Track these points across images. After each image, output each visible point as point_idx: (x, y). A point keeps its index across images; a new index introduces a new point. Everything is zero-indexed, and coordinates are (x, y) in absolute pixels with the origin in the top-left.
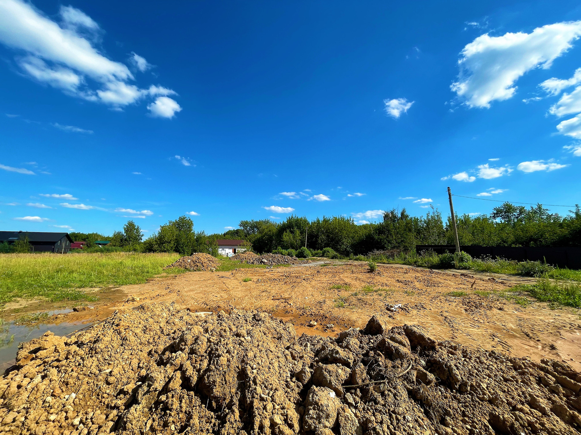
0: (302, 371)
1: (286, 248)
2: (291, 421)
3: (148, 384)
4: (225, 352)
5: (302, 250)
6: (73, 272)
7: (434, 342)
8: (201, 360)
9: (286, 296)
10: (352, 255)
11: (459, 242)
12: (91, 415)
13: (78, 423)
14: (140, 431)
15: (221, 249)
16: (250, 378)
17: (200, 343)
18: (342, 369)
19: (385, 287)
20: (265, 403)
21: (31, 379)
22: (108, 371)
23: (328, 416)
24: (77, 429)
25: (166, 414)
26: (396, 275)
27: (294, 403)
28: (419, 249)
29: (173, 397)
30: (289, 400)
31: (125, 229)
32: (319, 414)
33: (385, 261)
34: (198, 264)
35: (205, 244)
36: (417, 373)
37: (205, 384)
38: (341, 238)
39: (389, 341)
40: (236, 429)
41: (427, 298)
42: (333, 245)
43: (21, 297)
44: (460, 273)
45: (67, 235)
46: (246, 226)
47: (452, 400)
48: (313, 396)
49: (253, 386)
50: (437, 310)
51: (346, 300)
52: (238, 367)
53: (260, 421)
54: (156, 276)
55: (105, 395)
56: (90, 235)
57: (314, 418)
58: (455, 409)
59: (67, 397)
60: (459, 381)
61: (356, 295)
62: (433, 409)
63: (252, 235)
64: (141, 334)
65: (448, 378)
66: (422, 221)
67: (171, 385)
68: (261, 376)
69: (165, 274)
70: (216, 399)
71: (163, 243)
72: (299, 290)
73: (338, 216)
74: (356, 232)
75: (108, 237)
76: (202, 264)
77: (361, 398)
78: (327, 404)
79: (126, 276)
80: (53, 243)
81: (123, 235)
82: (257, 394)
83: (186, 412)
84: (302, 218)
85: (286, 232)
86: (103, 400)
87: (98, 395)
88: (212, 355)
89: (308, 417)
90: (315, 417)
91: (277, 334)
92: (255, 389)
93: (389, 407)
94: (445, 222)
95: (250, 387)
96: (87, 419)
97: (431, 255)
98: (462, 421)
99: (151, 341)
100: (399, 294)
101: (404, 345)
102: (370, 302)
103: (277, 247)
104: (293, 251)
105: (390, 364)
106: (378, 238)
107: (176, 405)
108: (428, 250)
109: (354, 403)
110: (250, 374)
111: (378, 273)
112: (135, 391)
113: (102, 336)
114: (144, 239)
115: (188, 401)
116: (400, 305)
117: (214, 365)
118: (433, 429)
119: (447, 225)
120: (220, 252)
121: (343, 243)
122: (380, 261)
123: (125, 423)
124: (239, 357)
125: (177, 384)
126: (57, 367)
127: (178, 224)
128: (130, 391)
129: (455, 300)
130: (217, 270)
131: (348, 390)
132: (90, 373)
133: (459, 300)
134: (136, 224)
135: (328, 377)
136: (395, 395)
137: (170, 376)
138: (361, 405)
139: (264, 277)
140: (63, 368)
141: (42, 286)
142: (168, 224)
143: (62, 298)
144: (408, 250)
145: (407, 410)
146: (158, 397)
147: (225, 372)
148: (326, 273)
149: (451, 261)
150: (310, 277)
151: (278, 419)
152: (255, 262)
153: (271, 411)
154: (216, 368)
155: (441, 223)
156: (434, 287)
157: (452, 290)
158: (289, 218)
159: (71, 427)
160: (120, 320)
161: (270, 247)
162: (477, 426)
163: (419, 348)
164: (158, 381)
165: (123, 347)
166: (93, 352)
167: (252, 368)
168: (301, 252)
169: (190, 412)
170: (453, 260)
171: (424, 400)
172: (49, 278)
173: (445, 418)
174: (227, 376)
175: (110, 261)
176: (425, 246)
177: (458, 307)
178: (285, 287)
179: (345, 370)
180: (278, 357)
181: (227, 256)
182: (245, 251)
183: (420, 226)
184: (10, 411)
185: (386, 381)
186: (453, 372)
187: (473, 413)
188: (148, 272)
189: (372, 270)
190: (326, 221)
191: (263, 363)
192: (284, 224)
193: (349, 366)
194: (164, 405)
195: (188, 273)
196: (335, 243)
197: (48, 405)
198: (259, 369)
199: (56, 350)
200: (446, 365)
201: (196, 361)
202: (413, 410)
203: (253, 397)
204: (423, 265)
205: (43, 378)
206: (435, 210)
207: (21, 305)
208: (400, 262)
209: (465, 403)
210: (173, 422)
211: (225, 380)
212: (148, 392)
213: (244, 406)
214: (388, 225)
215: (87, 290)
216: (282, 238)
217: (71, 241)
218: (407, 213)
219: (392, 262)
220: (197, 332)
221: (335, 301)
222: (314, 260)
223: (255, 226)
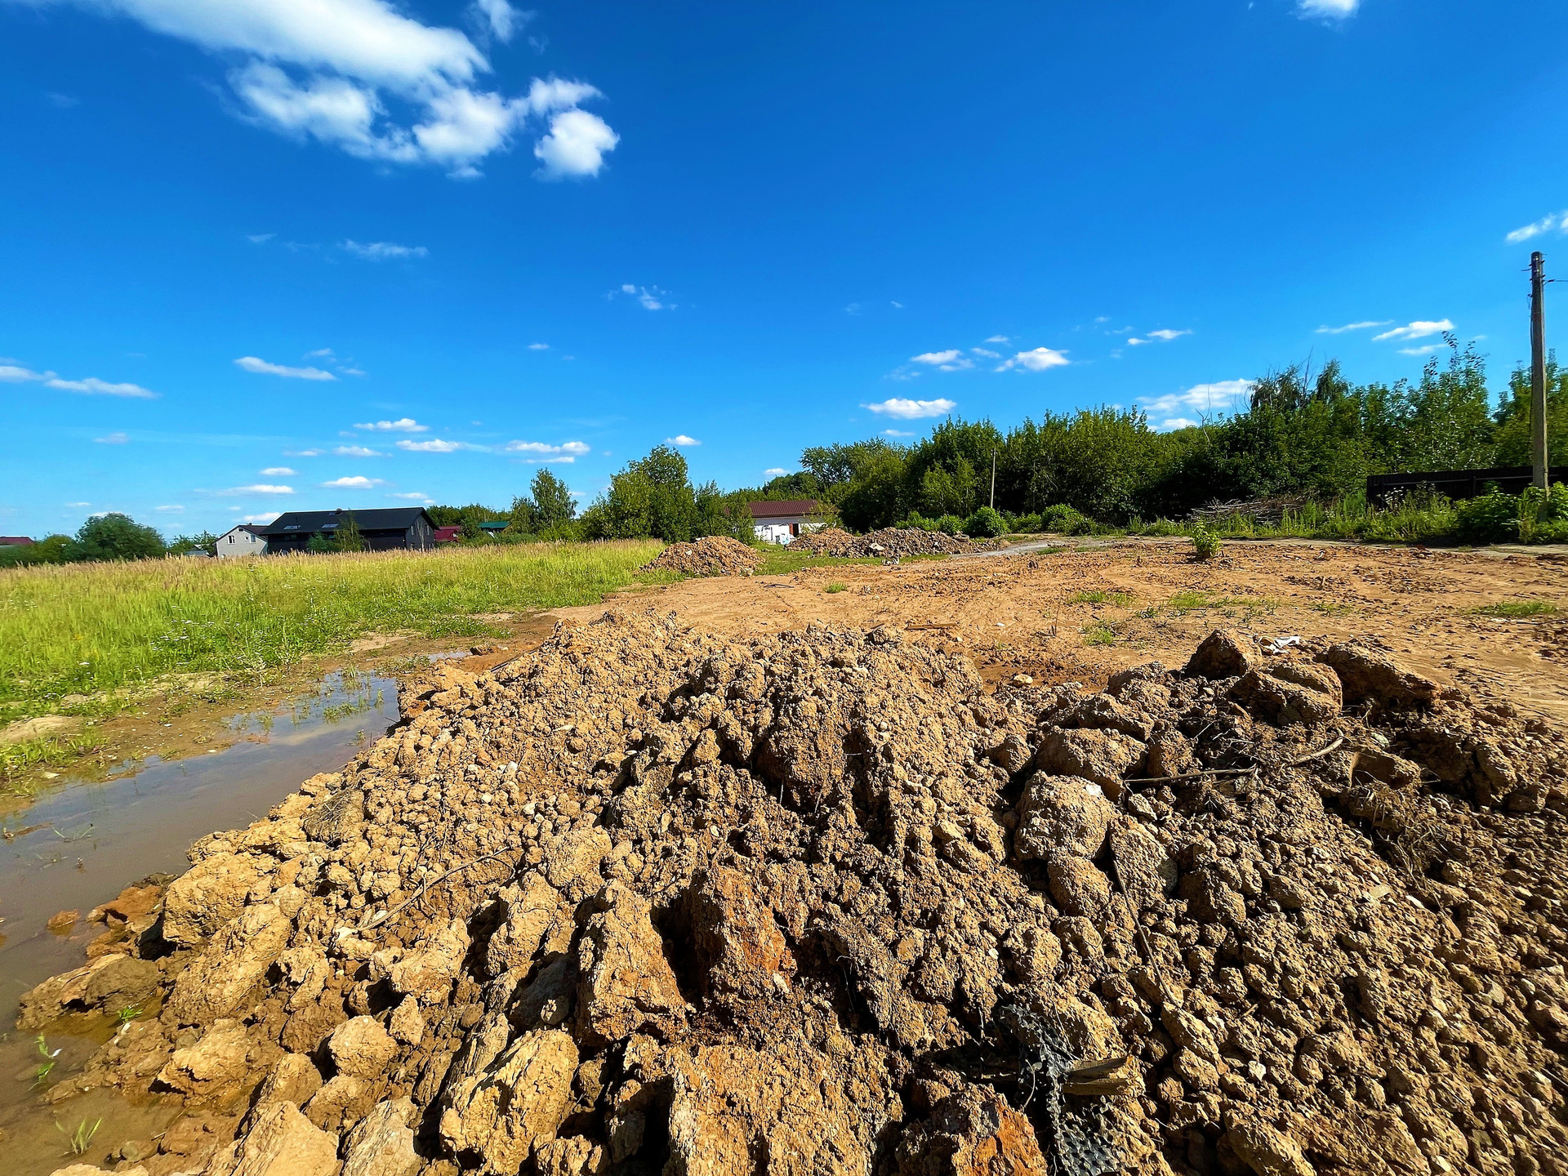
0: (1009, 744)
1: (934, 514)
2: (984, 837)
3: (651, 750)
4: (810, 693)
5: (980, 516)
6: (452, 584)
7: (1428, 687)
8: (756, 712)
9: (943, 620)
10: (1136, 522)
11: (1550, 456)
12: (553, 799)
13: (532, 812)
14: (651, 832)
15: (760, 527)
16: (875, 748)
17: (749, 676)
18: (1122, 741)
19: (1245, 596)
20: (916, 798)
21: (434, 738)
22: (568, 727)
23: (1081, 833)
24: (533, 821)
25: (696, 805)
26: (1286, 566)
27: (989, 806)
28: (1376, 489)
29: (705, 775)
30: (977, 800)
31: (534, 491)
32: (1057, 827)
33: (1248, 532)
34: (712, 560)
35: (720, 514)
36: (1360, 759)
37: (771, 754)
38: (1102, 475)
39: (1269, 678)
40: (852, 841)
41: (1399, 622)
42: (1076, 496)
43: (373, 630)
44: (1535, 554)
45: (423, 513)
46: (819, 464)
47: (1476, 828)
48: (1039, 791)
49: (885, 764)
50: (1431, 653)
51: (1117, 629)
52: (844, 726)
53: (908, 830)
54: (620, 589)
55: (571, 770)
56: (465, 509)
57: (1044, 834)
58: (1484, 849)
59: (503, 767)
60: (1506, 784)
61: (1150, 614)
62: (1407, 841)
63: (838, 486)
64: (616, 664)
65: (1468, 774)
66: (1400, 396)
67: (698, 753)
68: (903, 745)
69: (639, 585)
70: (800, 785)
71: (623, 518)
72: (977, 608)
73: (1093, 407)
74: (1152, 452)
75: (503, 513)
76: (720, 558)
77: (1176, 807)
78: (1080, 806)
79: (557, 590)
80: (402, 532)
81: (533, 506)
82: (897, 780)
83: (737, 806)
84: (978, 425)
85: (932, 470)
86: (569, 777)
87: (558, 769)
88: (781, 699)
89: (1028, 832)
90: (1047, 831)
91: (933, 673)
92: (891, 769)
93: (1262, 826)
94: (1497, 392)
95: (876, 764)
96: (546, 806)
97: (1423, 504)
98: (1503, 877)
99: (641, 678)
100: (1295, 612)
101: (1322, 688)
102: (1194, 632)
103: (906, 513)
104: (955, 520)
105: (1269, 733)
106: (1228, 465)
107: (715, 791)
108: (1413, 488)
109: (1154, 815)
110: (874, 741)
111: (1223, 562)
112: (628, 764)
113: (541, 665)
114: (579, 512)
115: (738, 786)
116: (1297, 640)
117: (788, 716)
118: (1401, 884)
119: (1503, 405)
120: (759, 534)
121: (1107, 490)
122: (1229, 533)
123: (620, 814)
124: (843, 706)
125: (710, 750)
126: (473, 718)
127: (652, 469)
128: (617, 765)
129: (1504, 628)
130: (757, 573)
131: (1137, 788)
132: (536, 729)
133: (1523, 626)
134: (557, 477)
135: (1081, 754)
136: (1280, 804)
137: (695, 738)
138: (1174, 819)
139: (880, 583)
140: (485, 719)
141: (404, 611)
142: (628, 470)
143: (446, 631)
144: (1334, 494)
145: (1318, 838)
146: (675, 774)
147: (815, 734)
148: (1056, 569)
149: (1504, 518)
150: (1008, 578)
151: (952, 829)
152: (852, 552)
153: (933, 813)
154: (794, 724)
155: (1482, 395)
156: (1428, 594)
157: (1496, 598)
158: (941, 428)
159: (522, 818)
160: (571, 637)
161: (889, 514)
162: (1556, 892)
163: (1370, 703)
164: (671, 744)
165: (586, 687)
166: (531, 692)
167: (879, 729)
168: (979, 523)
169: (745, 807)
170: (1515, 516)
171: (1379, 819)
172: (412, 596)
173: (1445, 863)
174: (820, 742)
175: (517, 561)
176: (1404, 477)
177: (1516, 646)
178: (936, 603)
179: (1128, 745)
180: (941, 716)
181: (778, 541)
182: (822, 528)
183: (1390, 415)
184: (414, 782)
185: (1255, 771)
186: (1491, 759)
187: (1546, 863)
188: (601, 582)
189: (1202, 554)
190: (1053, 427)
191: (903, 722)
192: (925, 449)
193: (1138, 734)
194: (690, 788)
195: (689, 580)
196: (1083, 491)
197: (473, 777)
198: (896, 732)
199: (463, 694)
200: (1464, 744)
201: (745, 713)
202: (1337, 838)
203: (886, 784)
204: (1388, 538)
205: (454, 734)
206: (1461, 351)
207: (377, 643)
208: (1301, 533)
209: (1518, 837)
210: (714, 821)
211: (816, 749)
212: (654, 764)
213: (866, 802)
214: (1268, 419)
215: (487, 618)
216: (921, 488)
217: (434, 527)
218: (1342, 376)
219: (1271, 532)
220: (739, 656)
221: (1085, 631)
222: (1015, 541)
223: (844, 460)
